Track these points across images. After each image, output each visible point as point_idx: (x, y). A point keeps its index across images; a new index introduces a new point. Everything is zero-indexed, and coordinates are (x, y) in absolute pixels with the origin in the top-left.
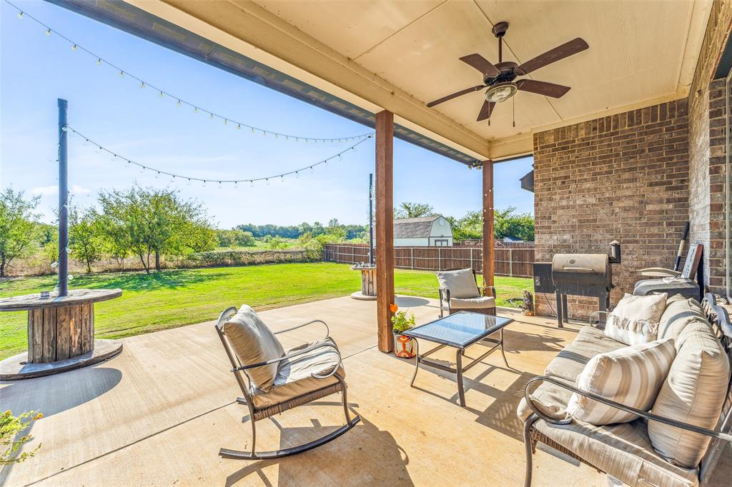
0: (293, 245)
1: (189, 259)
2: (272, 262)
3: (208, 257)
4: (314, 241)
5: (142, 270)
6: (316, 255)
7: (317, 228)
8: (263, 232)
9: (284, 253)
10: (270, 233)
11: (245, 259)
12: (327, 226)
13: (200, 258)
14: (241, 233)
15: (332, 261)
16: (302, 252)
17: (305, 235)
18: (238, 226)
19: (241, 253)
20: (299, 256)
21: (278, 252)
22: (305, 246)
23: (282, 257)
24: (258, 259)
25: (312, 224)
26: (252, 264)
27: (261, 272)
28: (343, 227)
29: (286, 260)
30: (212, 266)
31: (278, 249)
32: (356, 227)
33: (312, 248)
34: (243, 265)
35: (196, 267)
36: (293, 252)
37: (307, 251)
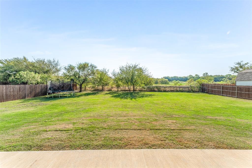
0: (184, 84)
1: (143, 88)
2: (173, 91)
3: (149, 88)
4: (195, 82)
5: (128, 91)
6: (196, 89)
7: (197, 77)
8: (173, 79)
9: (179, 87)
10: (175, 79)
11: (162, 89)
12: (202, 76)
13: (146, 88)
14: (164, 79)
15: (206, 93)
16: (188, 87)
17: (190, 80)
18: (164, 77)
19: (160, 87)
20: (187, 89)
21: (176, 87)
22: (190, 84)
23: (178, 89)
24: (167, 89)
25: (194, 75)
26: (165, 91)
27: (167, 95)
28: (211, 76)
29: (180, 91)
30: (150, 91)
31: (177, 86)
32: (219, 76)
33: (194, 86)
34: (161, 91)
35: (145, 91)
36: (184, 87)
37: (191, 87)
